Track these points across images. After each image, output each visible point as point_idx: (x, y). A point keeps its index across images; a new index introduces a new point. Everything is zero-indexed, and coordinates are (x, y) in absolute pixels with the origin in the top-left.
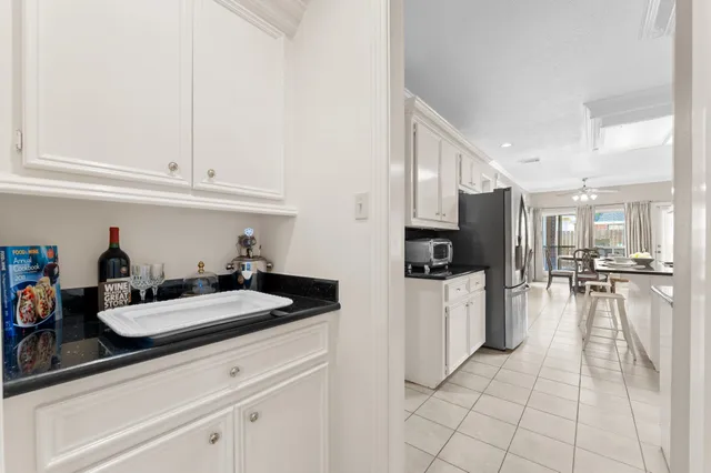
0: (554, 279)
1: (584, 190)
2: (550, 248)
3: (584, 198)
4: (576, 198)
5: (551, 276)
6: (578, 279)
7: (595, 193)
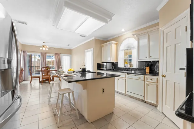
0: (33, 79)
1: (44, 46)
2: (30, 67)
3: (44, 49)
4: (41, 49)
5: (32, 78)
6: (43, 78)
7: (47, 48)
